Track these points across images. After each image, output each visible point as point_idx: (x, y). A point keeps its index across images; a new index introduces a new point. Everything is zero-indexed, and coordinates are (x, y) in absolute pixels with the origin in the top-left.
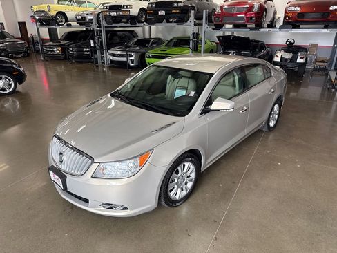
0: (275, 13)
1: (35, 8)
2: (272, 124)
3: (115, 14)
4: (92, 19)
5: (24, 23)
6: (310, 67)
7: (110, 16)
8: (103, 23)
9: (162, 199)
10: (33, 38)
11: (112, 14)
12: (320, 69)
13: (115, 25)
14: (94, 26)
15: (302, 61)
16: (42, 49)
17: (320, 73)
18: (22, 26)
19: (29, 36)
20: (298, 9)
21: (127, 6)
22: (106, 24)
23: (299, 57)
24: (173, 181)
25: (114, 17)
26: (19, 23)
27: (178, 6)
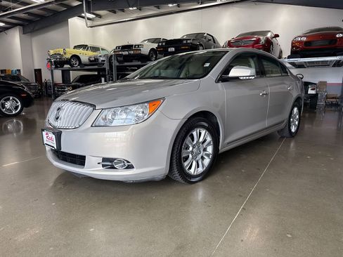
0: (281, 52)
1: (52, 52)
2: (293, 129)
3: (127, 53)
4: (104, 61)
5: (40, 70)
6: (321, 103)
7: (122, 55)
8: (115, 63)
9: (175, 166)
10: (46, 83)
11: (124, 53)
12: (332, 105)
13: (126, 64)
14: (106, 66)
15: (313, 92)
16: (54, 90)
17: (333, 108)
18: (38, 72)
19: (43, 81)
20: (305, 39)
21: (138, 45)
22: (117, 64)
23: (310, 89)
24: (187, 148)
25: (125, 55)
26: (35, 70)
27: (187, 43)
